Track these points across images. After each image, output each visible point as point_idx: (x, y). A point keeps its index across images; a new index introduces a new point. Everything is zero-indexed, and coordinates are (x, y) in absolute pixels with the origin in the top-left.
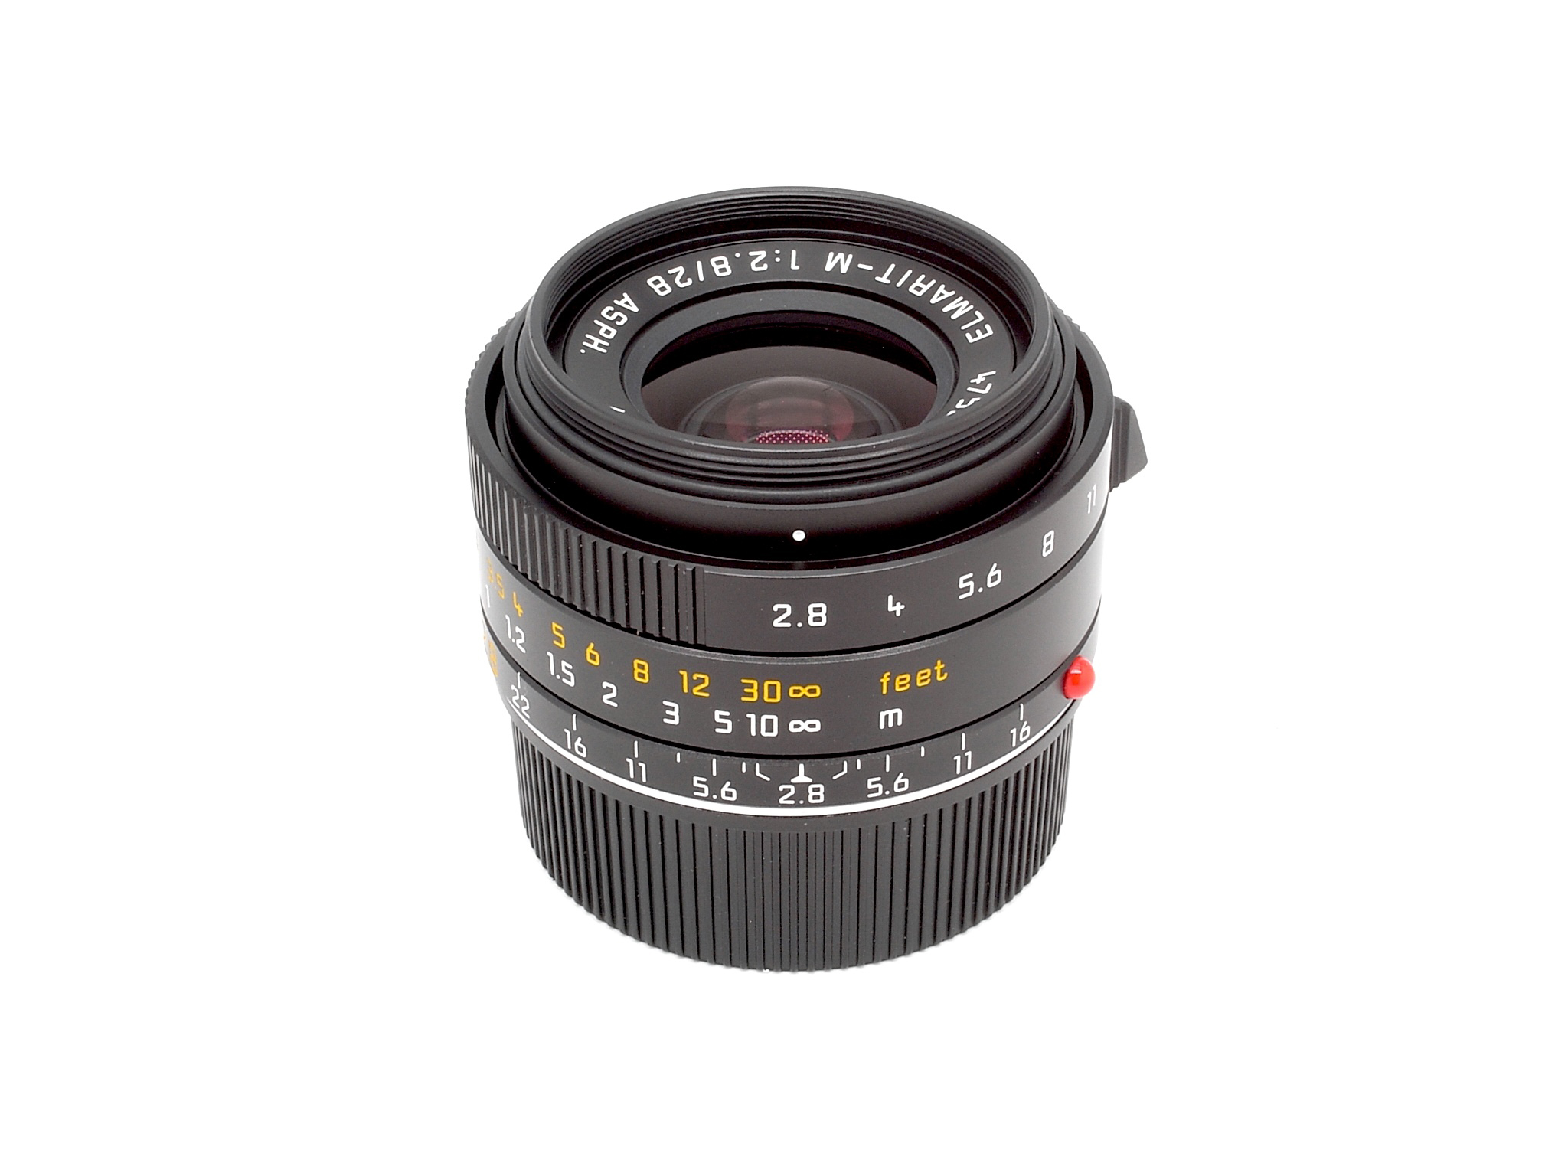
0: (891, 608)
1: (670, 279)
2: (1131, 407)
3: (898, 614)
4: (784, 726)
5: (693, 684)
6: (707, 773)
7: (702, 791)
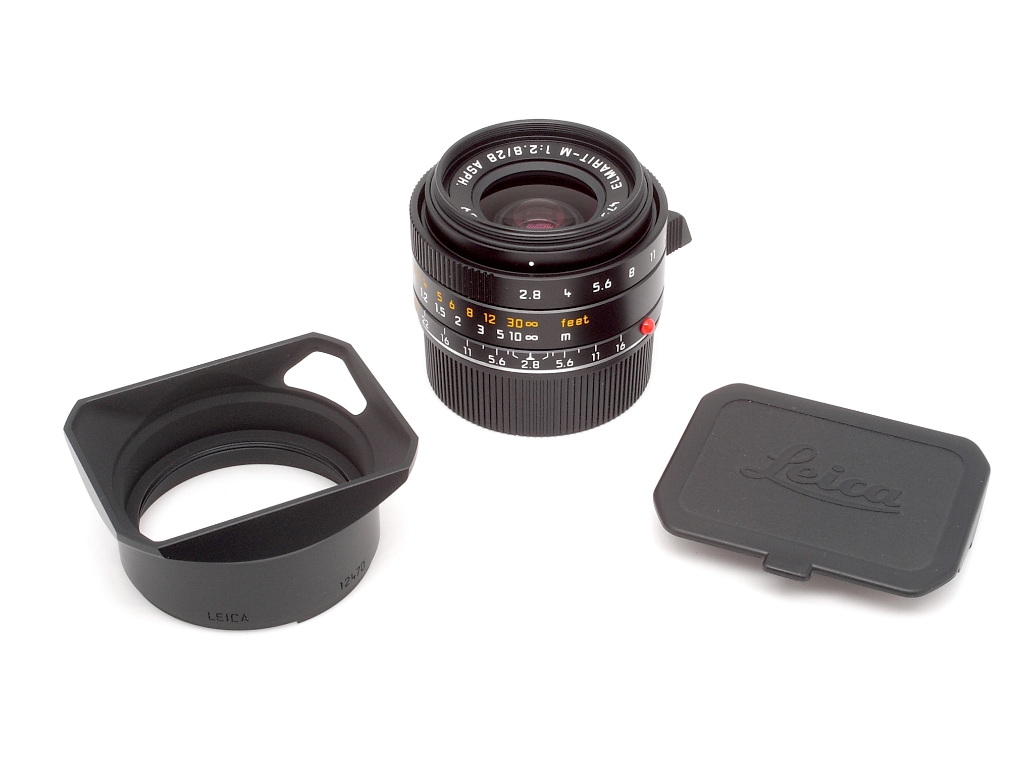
0: (566, 294)
1: (496, 155)
2: (683, 217)
3: (569, 296)
4: (523, 337)
5: (489, 319)
6: (494, 354)
7: (492, 361)
